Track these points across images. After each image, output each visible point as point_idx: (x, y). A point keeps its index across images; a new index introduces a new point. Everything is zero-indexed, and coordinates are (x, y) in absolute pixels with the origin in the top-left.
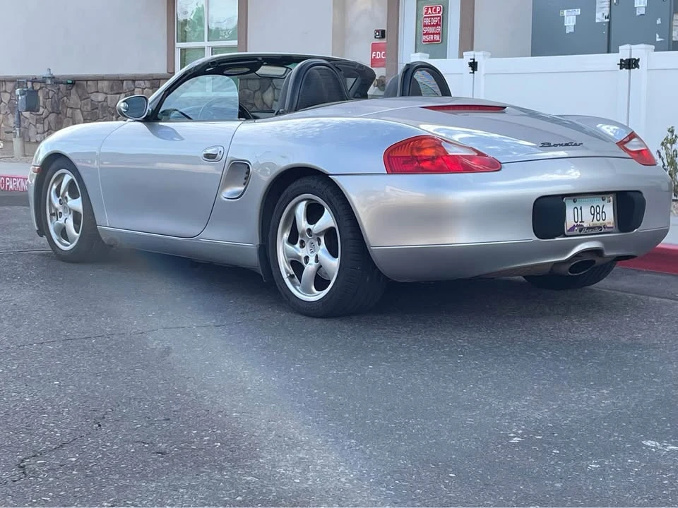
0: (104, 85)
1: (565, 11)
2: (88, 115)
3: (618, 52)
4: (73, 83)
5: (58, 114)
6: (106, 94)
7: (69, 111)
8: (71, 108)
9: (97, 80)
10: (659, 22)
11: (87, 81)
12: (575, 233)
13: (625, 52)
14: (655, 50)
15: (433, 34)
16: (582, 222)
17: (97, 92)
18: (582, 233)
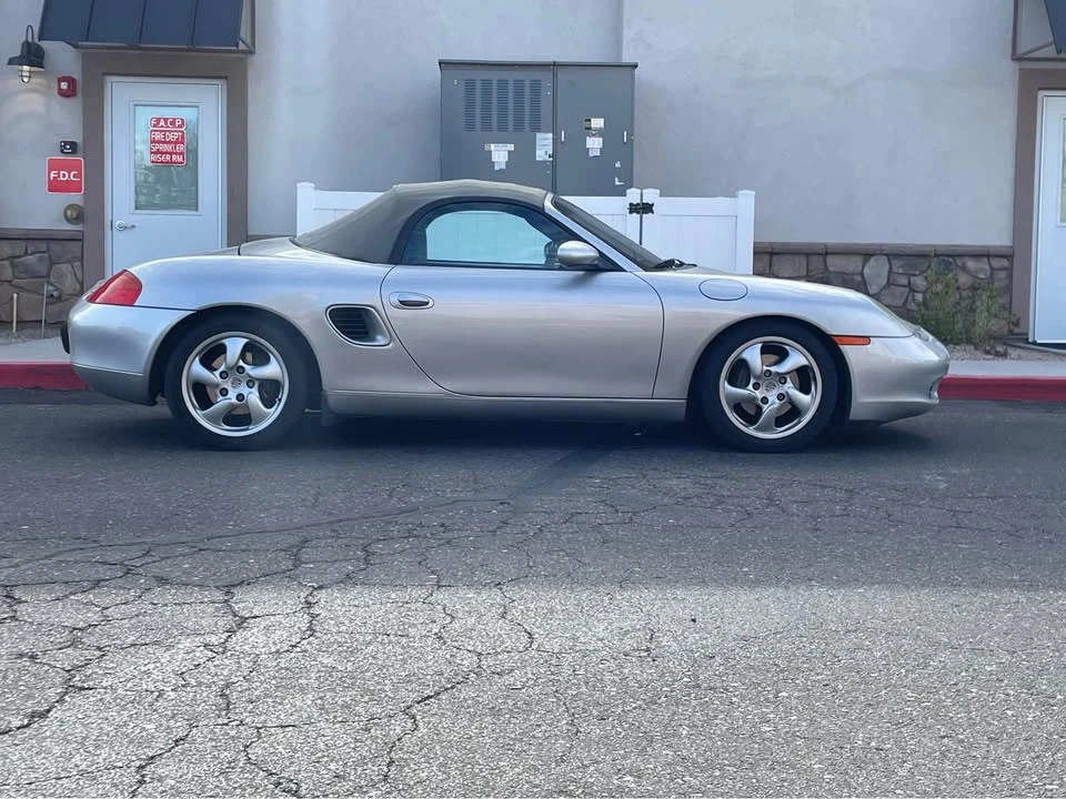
1: (492, 146)
3: (625, 195)
10: (618, 165)
13: (633, 195)
14: (661, 196)
15: (170, 153)
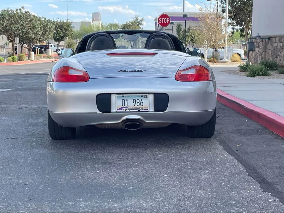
0: (277, 39)
2: (273, 52)
4: (269, 39)
5: (265, 52)
6: (278, 43)
7: (268, 50)
8: (269, 49)
9: (276, 37)
11: (273, 37)
12: (122, 111)
16: (127, 106)
17: (276, 42)
18: (127, 111)
